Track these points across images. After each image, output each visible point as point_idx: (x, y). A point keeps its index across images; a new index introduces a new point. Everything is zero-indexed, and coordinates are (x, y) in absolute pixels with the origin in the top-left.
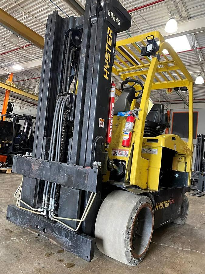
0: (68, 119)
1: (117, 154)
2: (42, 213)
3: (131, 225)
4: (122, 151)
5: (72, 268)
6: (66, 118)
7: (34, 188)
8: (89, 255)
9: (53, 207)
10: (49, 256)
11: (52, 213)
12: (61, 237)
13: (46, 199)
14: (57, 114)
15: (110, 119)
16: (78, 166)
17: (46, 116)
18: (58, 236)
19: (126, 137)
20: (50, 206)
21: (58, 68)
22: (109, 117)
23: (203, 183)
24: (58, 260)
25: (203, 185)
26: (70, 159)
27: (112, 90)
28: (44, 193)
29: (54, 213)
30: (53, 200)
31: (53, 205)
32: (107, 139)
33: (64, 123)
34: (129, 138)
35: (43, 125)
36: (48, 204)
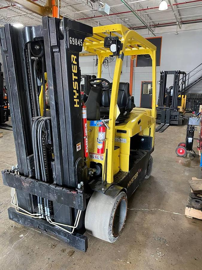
0: (46, 143)
1: (93, 158)
2: (40, 217)
3: (112, 221)
4: (98, 155)
5: (73, 255)
6: (45, 143)
7: (28, 200)
8: (84, 248)
9: (49, 214)
10: (54, 248)
11: (49, 218)
12: (61, 236)
13: (42, 207)
14: (35, 139)
15: (85, 137)
16: (65, 190)
17: (24, 138)
18: (58, 235)
19: (100, 146)
20: (46, 212)
21: (23, 85)
22: (84, 136)
23: (165, 117)
24: (61, 250)
25: (165, 118)
26: (56, 179)
27: (83, 112)
28: (38, 202)
29: (50, 218)
30: (48, 209)
31: (48, 212)
32: (85, 155)
33: (44, 148)
34: (103, 147)
35: (24, 147)
36: (44, 211)
